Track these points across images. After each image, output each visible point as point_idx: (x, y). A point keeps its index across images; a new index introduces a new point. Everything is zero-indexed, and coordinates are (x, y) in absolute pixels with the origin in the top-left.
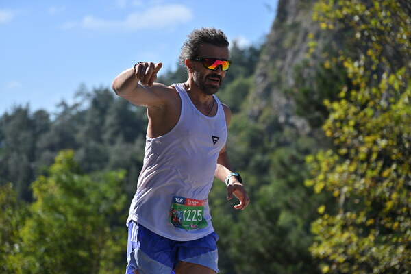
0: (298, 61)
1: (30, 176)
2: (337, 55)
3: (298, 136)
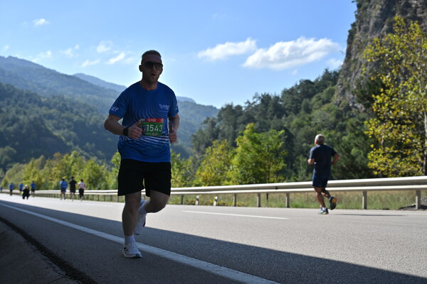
0: (358, 77)
1: (235, 136)
3: (359, 112)
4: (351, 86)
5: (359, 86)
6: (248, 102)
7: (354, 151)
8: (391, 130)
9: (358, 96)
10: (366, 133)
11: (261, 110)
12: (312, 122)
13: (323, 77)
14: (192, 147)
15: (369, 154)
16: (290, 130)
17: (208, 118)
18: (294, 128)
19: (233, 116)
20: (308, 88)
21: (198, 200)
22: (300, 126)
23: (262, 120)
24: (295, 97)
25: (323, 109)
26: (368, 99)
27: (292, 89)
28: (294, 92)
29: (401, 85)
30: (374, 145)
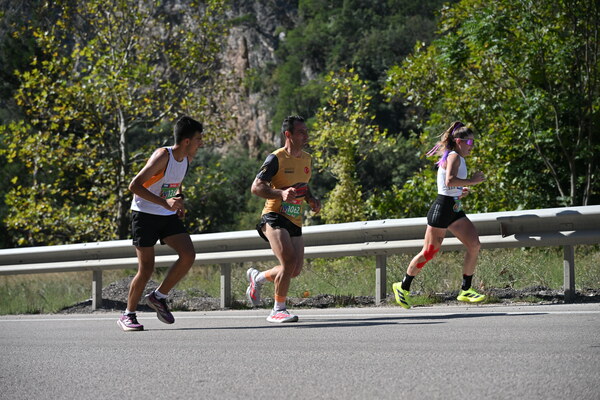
2: (27, 25)
8: (56, 146)
10: (1, 152)
15: (7, 196)
26: (6, 80)
29: (76, 51)
30: (19, 177)
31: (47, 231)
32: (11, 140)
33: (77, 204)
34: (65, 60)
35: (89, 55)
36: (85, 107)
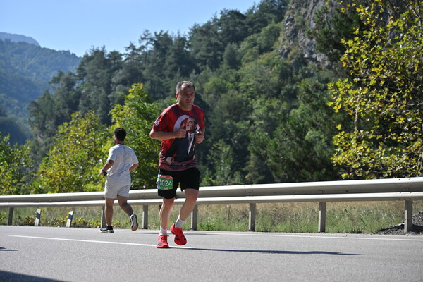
0: (319, 7)
1: (107, 107)
2: (351, 2)
4: (307, 24)
5: (320, 22)
6: (132, 47)
7: (310, 135)
8: (373, 99)
9: (319, 41)
10: (330, 104)
11: (155, 61)
12: (240, 84)
13: (261, 6)
14: (31, 123)
15: (334, 138)
16: (204, 97)
17: (61, 74)
18: (209, 93)
19: (106, 71)
20: (235, 26)
21: (38, 216)
22: (221, 90)
23: (155, 78)
24: (214, 40)
25: (259, 61)
26: (335, 47)
27: (208, 26)
28: (211, 31)
29: (391, 22)
30: (343, 124)
31: (365, 168)
32: (338, 95)
33: (390, 146)
34: (381, 30)
35: (401, 25)
36: (396, 68)
